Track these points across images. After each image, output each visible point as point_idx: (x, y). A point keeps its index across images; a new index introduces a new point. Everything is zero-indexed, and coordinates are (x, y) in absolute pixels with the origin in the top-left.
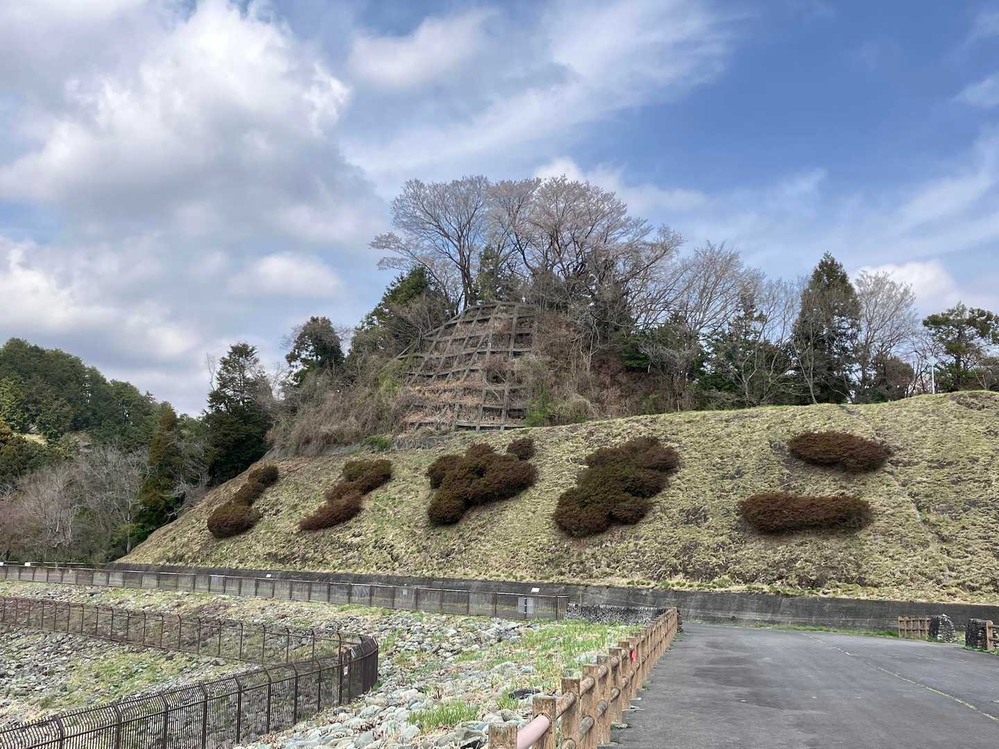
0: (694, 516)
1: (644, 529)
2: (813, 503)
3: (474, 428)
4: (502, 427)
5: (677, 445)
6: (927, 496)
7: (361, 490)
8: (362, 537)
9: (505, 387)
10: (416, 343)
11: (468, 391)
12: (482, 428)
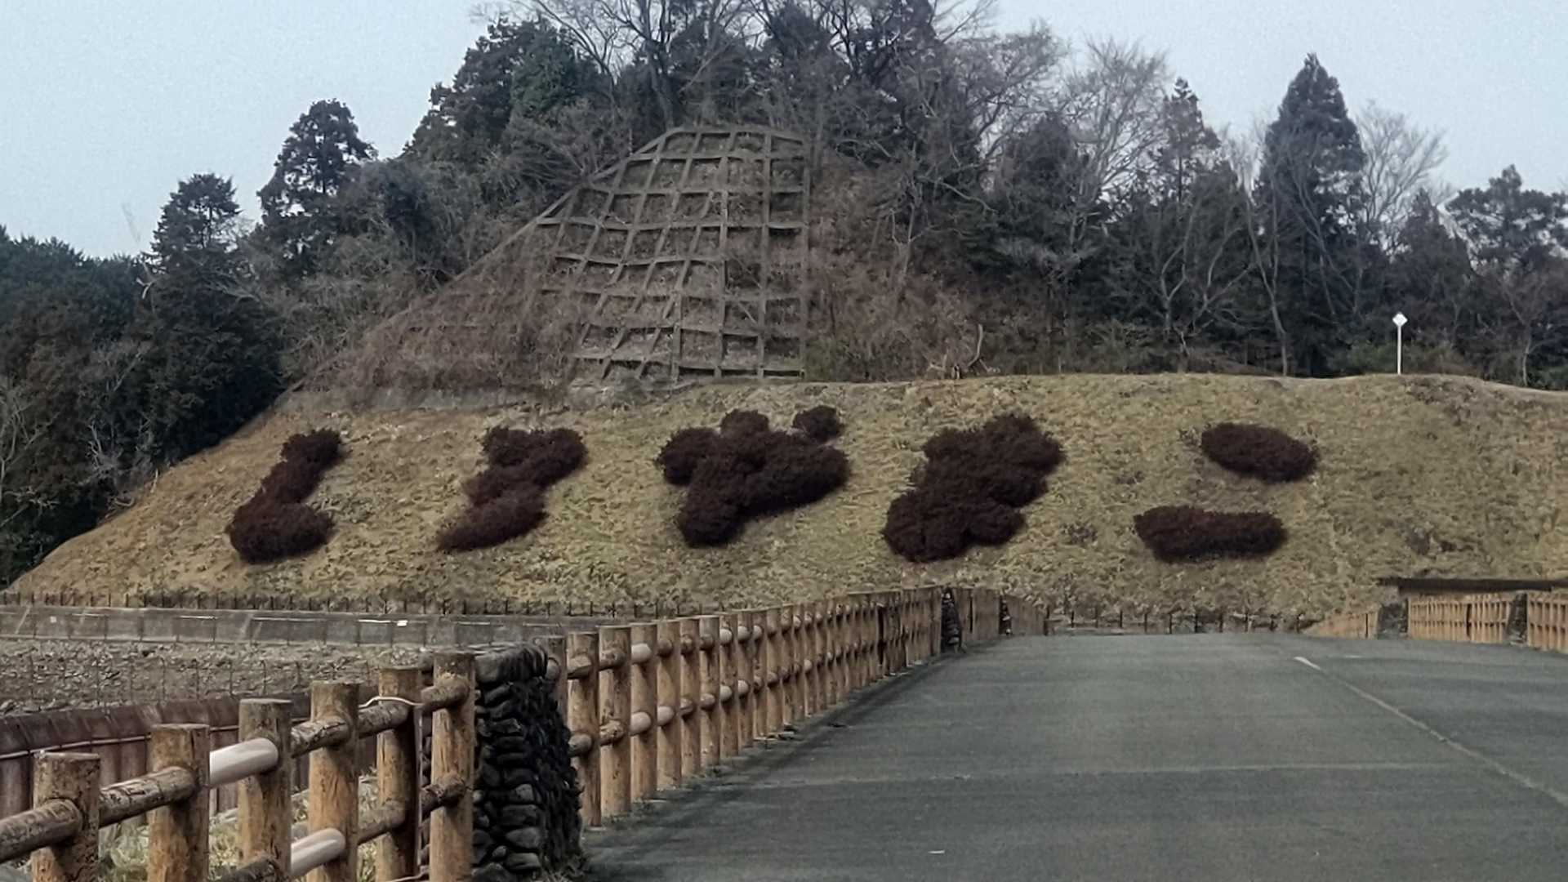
0: (1081, 535)
1: (1013, 550)
2: (1219, 519)
3: (711, 372)
4: (761, 372)
5: (1058, 429)
6: (1346, 513)
7: (535, 482)
8: (561, 562)
9: (761, 297)
10: (571, 196)
11: (691, 303)
12: (726, 372)
